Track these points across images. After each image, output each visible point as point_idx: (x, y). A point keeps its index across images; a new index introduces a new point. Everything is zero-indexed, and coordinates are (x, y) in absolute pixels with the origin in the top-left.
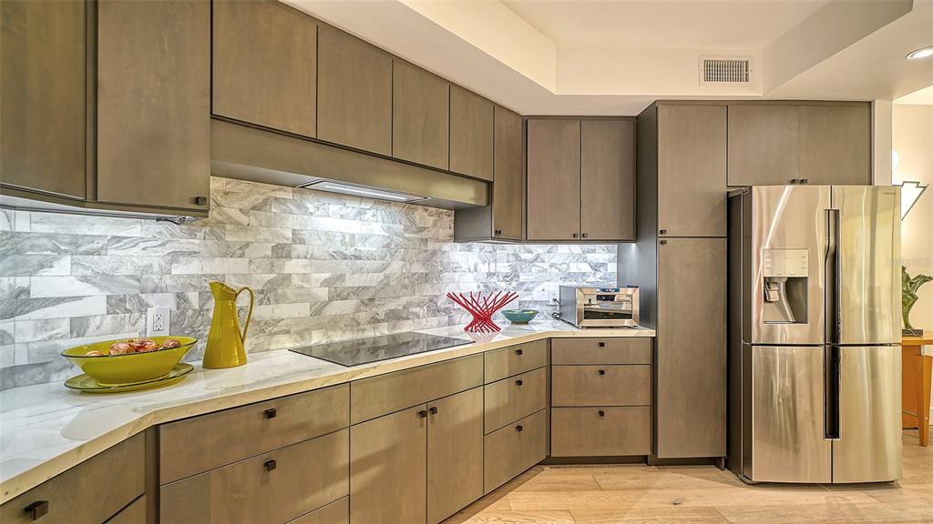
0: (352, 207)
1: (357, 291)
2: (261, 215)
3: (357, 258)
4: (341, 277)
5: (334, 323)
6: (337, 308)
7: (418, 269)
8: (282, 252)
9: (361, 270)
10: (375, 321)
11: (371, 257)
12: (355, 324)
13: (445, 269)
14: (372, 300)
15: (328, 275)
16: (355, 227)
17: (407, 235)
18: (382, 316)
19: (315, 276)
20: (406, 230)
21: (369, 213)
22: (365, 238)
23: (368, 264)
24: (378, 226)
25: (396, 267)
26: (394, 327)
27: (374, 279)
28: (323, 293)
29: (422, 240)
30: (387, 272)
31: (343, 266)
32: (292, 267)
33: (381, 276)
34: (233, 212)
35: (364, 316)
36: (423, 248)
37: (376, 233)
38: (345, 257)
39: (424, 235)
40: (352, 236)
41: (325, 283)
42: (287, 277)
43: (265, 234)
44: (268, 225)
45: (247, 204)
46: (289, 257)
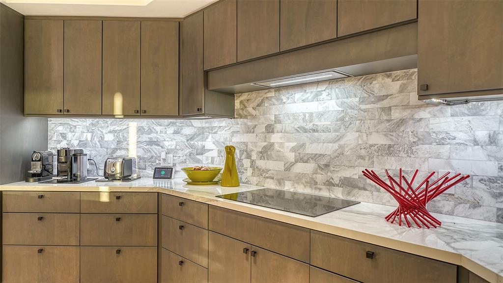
0: (311, 91)
1: (315, 157)
2: (261, 108)
3: (314, 131)
4: (303, 146)
5: (298, 179)
6: (299, 168)
7: (379, 140)
8: (270, 129)
9: (317, 141)
10: (330, 184)
11: (326, 130)
12: (313, 183)
13: (421, 140)
14: (327, 166)
15: (294, 144)
16: (313, 107)
17: (363, 107)
18: (336, 181)
19: (287, 144)
20: (362, 101)
21: (325, 94)
22: (321, 115)
23: (324, 136)
24: (333, 102)
25: (351, 138)
26: (349, 194)
27: (329, 149)
28: (291, 157)
29: (383, 109)
30: (342, 142)
31: (304, 137)
32: (275, 138)
33: (336, 146)
34: (250, 109)
35: (320, 178)
36: (385, 118)
37: (331, 109)
38: (305, 131)
39: (385, 103)
40: (311, 114)
41: (293, 150)
42: (272, 145)
43: (262, 119)
44: (264, 114)
45: (255, 104)
46: (273, 132)
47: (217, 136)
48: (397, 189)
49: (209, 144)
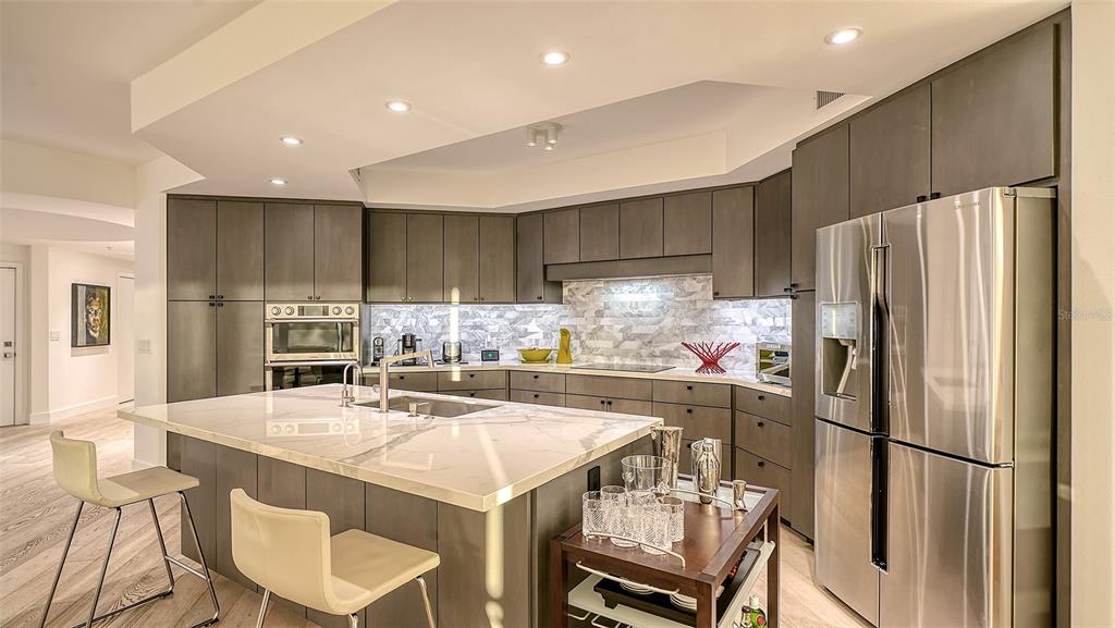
0: (636, 286)
1: (640, 336)
2: (590, 296)
3: (641, 316)
4: (630, 327)
5: (626, 354)
6: (627, 345)
7: (688, 323)
8: (599, 314)
9: (642, 323)
10: (653, 356)
11: (649, 315)
12: (639, 356)
13: (715, 323)
14: (650, 342)
15: (622, 326)
16: (639, 297)
17: (677, 299)
18: (658, 354)
19: (615, 326)
20: (676, 295)
21: (648, 288)
22: (645, 304)
23: (648, 320)
24: (655, 294)
25: (668, 321)
26: (667, 362)
27: (652, 329)
28: (620, 336)
29: (691, 301)
30: (661, 325)
31: (631, 321)
32: (604, 321)
33: (657, 327)
34: (579, 297)
35: (644, 352)
36: (692, 307)
37: (653, 299)
38: (632, 316)
39: (693, 297)
40: (636, 303)
41: (621, 330)
42: (602, 327)
43: (592, 305)
44: (594, 301)
45: (584, 293)
46: (602, 316)
47: (542, 320)
48: (701, 350)
49: (532, 327)
